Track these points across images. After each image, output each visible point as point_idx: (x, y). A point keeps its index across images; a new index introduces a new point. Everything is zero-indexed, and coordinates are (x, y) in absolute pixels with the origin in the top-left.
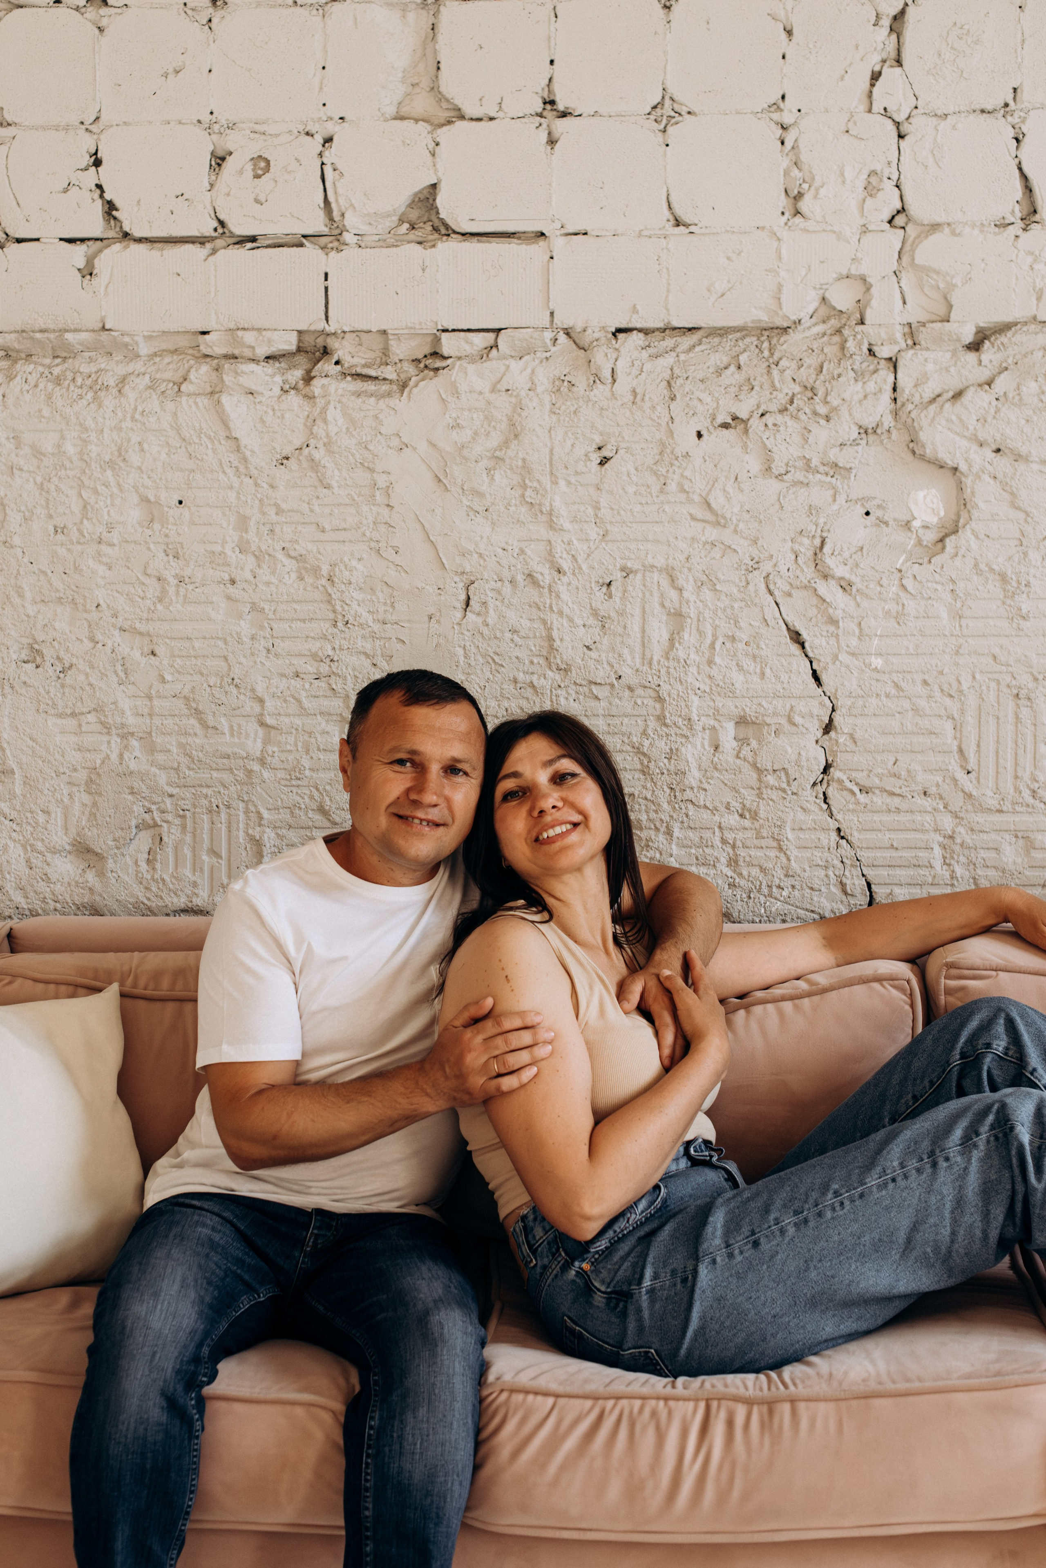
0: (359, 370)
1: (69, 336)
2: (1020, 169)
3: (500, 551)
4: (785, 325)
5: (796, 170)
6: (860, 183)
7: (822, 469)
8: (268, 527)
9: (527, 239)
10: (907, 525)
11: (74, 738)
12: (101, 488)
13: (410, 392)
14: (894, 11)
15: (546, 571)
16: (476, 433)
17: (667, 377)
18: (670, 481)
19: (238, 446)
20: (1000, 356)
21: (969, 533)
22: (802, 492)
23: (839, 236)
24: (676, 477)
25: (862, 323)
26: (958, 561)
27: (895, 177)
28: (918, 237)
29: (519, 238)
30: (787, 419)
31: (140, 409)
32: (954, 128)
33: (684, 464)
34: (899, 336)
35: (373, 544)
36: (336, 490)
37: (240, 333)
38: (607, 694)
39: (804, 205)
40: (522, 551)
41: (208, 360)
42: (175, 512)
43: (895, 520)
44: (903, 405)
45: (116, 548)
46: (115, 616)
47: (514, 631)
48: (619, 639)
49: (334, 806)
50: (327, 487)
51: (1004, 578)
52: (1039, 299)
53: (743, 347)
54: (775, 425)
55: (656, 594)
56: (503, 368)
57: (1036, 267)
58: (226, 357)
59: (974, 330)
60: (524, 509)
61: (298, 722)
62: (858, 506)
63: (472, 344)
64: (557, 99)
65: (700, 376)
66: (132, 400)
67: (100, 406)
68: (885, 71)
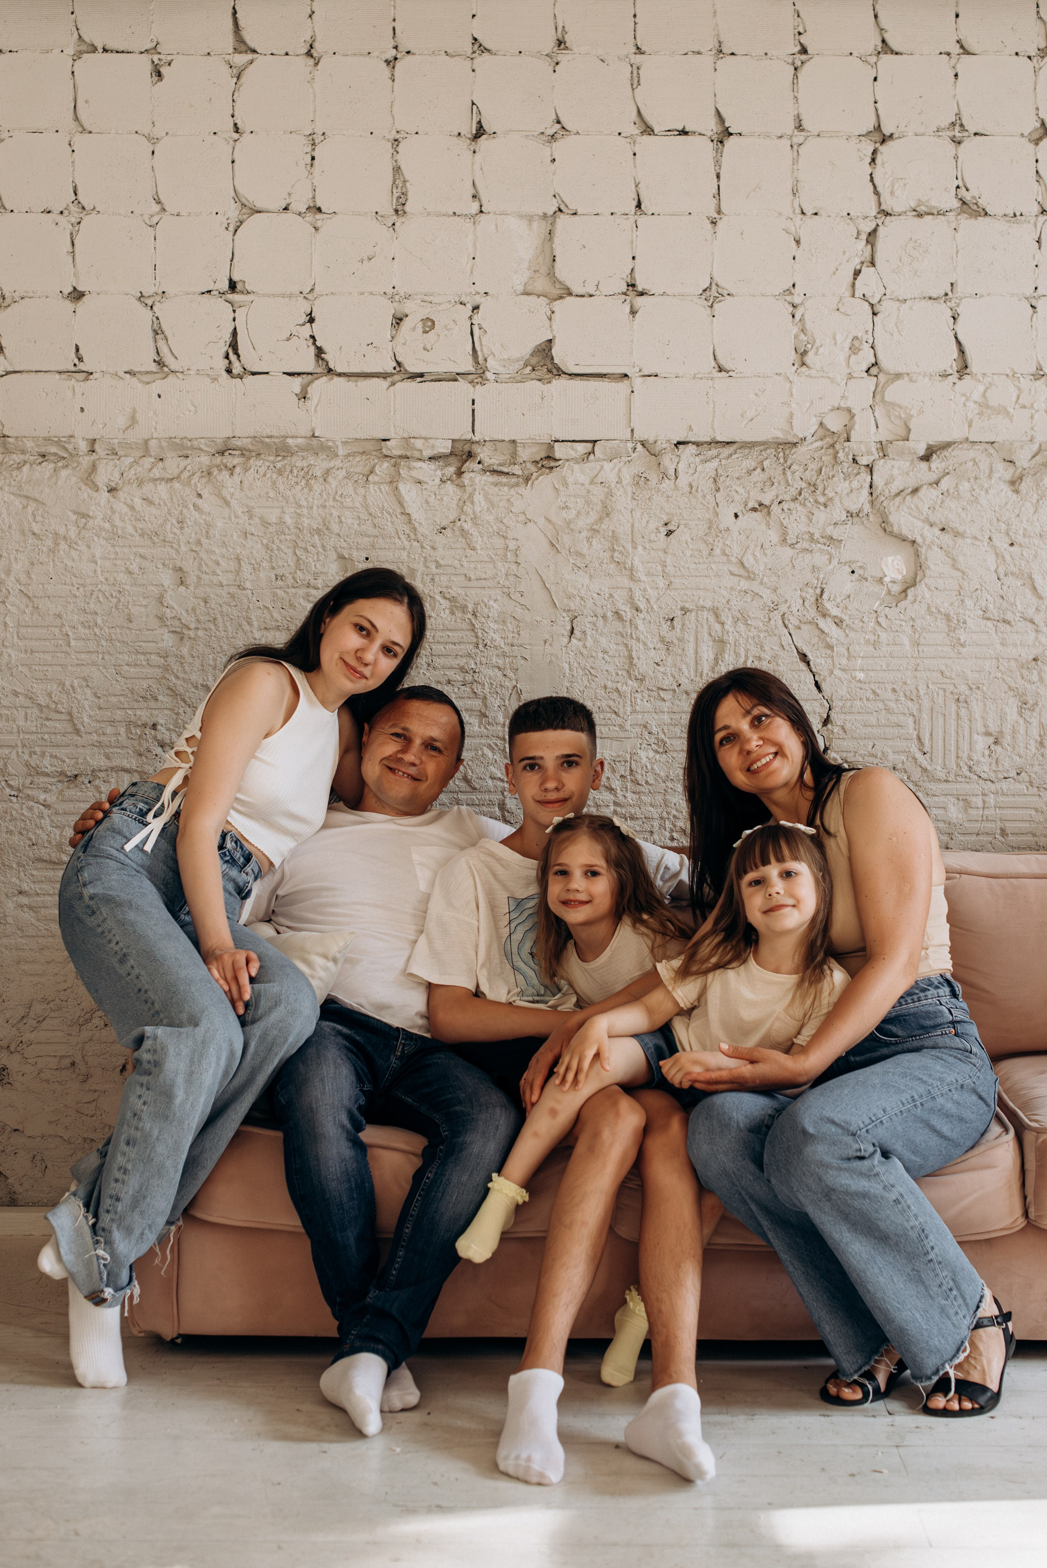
0: (495, 468)
1: (290, 441)
2: (956, 338)
3: (595, 595)
4: (795, 441)
5: (803, 335)
6: (847, 345)
7: (821, 540)
8: (430, 576)
9: (615, 378)
10: (880, 581)
12: (310, 548)
13: (533, 483)
14: (869, 230)
15: (628, 610)
16: (579, 513)
17: (713, 476)
18: (715, 547)
19: (410, 520)
20: (943, 464)
21: (923, 586)
22: (808, 556)
23: (832, 380)
24: (720, 545)
25: (848, 440)
26: (916, 606)
27: (871, 341)
28: (887, 382)
29: (609, 378)
30: (797, 505)
31: (339, 493)
32: (911, 309)
33: (726, 536)
34: (874, 450)
35: (505, 590)
36: (479, 552)
37: (412, 440)
38: (670, 697)
39: (808, 359)
40: (611, 596)
41: (388, 459)
43: (872, 577)
44: (878, 497)
47: (605, 652)
48: (679, 658)
49: (474, 776)
50: (474, 549)
51: (948, 617)
52: (970, 426)
53: (766, 455)
54: (789, 509)
55: (705, 626)
56: (599, 468)
57: (968, 404)
58: (401, 457)
59: (925, 447)
60: (612, 566)
62: (847, 567)
63: (576, 451)
64: (638, 283)
65: (737, 475)
66: (333, 486)
67: (311, 490)
68: (864, 269)
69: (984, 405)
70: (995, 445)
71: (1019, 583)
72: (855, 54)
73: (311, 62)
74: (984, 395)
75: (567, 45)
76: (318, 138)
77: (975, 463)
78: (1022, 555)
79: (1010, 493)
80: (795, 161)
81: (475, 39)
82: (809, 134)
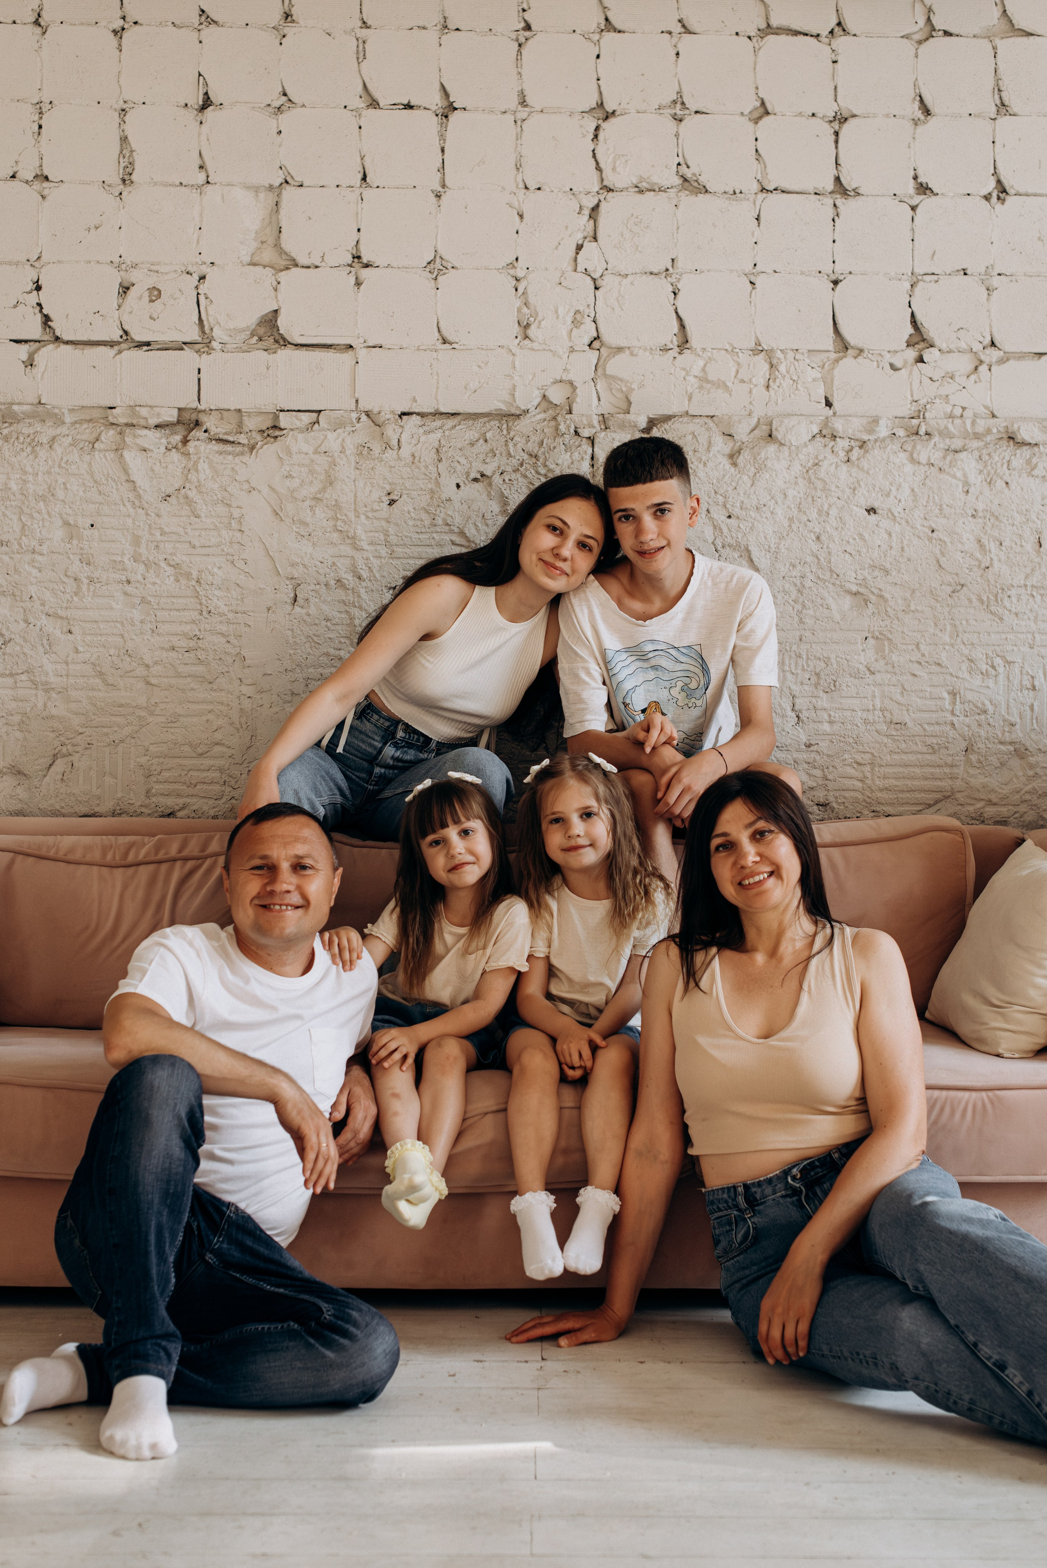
0: (221, 436)
1: (15, 408)
2: (677, 313)
3: (319, 563)
4: (518, 413)
5: (526, 309)
6: (569, 320)
8: (155, 544)
9: (340, 349)
11: (11, 692)
12: (35, 515)
13: (257, 452)
14: (592, 205)
15: (350, 578)
16: (303, 481)
17: (436, 446)
18: (437, 517)
19: (135, 487)
23: (554, 353)
24: (442, 515)
25: (570, 412)
27: (592, 315)
28: (608, 356)
29: (335, 349)
30: (519, 475)
31: (65, 459)
32: (632, 283)
33: (448, 506)
34: (595, 423)
35: (229, 557)
36: (203, 519)
37: (138, 408)
39: (531, 332)
40: (334, 563)
41: (114, 426)
42: (88, 532)
45: (45, 558)
46: (43, 604)
47: (327, 620)
50: (198, 517)
52: (690, 398)
53: (489, 427)
54: (510, 480)
56: (322, 437)
57: (688, 378)
58: (127, 425)
59: (646, 420)
60: (336, 535)
61: (173, 681)
63: (301, 420)
64: (362, 255)
65: (459, 446)
66: (59, 453)
67: (36, 457)
68: (585, 244)
69: (704, 379)
70: (714, 418)
71: (736, 555)
72: (578, 31)
73: (38, 30)
74: (703, 370)
75: (294, 18)
76: (45, 107)
77: (694, 436)
78: (739, 527)
79: (728, 466)
80: (518, 137)
81: (203, 11)
82: (533, 110)
